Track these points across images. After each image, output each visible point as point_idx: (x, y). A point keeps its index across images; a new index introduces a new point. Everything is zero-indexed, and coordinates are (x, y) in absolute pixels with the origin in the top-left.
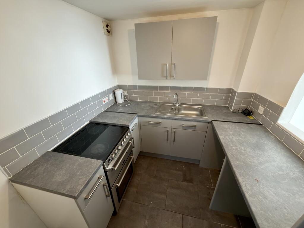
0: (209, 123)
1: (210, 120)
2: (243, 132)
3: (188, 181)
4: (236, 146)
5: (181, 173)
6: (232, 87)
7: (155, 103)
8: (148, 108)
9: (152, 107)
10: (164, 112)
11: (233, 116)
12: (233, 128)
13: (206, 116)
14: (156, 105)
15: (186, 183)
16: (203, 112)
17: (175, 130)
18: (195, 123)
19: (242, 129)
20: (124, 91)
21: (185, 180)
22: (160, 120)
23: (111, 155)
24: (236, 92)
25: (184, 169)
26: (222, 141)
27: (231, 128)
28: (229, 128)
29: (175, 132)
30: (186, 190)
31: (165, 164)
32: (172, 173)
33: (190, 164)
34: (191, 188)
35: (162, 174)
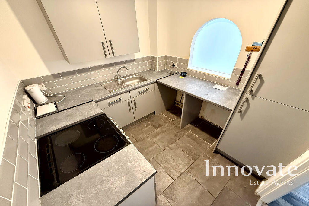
0: (154, 83)
1: (155, 80)
2: (177, 79)
3: (158, 127)
5: (150, 126)
6: (150, 55)
7: (94, 86)
8: (95, 92)
9: (99, 90)
10: (117, 89)
13: (149, 79)
14: (97, 86)
15: (159, 129)
16: (144, 77)
17: (133, 99)
20: (42, 86)
21: (156, 128)
22: (119, 97)
24: (156, 58)
25: (149, 123)
26: (177, 88)
28: (170, 80)
29: (134, 101)
30: (163, 132)
31: (135, 129)
32: (145, 131)
33: (150, 118)
34: (164, 129)
35: (140, 136)
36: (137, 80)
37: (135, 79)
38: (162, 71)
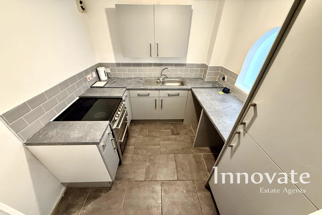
0: (189, 90)
2: (214, 93)
3: (175, 135)
4: (209, 102)
5: (169, 130)
6: (205, 63)
7: (140, 79)
8: (135, 83)
9: (139, 82)
10: (151, 85)
11: (206, 84)
12: (207, 91)
13: (186, 85)
14: (141, 80)
15: (174, 136)
16: (184, 83)
17: (162, 98)
18: (178, 91)
19: (213, 92)
20: (107, 69)
21: (173, 134)
22: (149, 92)
23: (113, 118)
24: (208, 66)
25: (171, 127)
26: (199, 100)
27: (205, 91)
28: (204, 92)
29: (162, 100)
30: (175, 140)
31: (155, 126)
32: (162, 131)
33: (176, 124)
34: (179, 139)
35: (154, 133)
36: (178, 84)
37: (177, 83)
38: (209, 82)
